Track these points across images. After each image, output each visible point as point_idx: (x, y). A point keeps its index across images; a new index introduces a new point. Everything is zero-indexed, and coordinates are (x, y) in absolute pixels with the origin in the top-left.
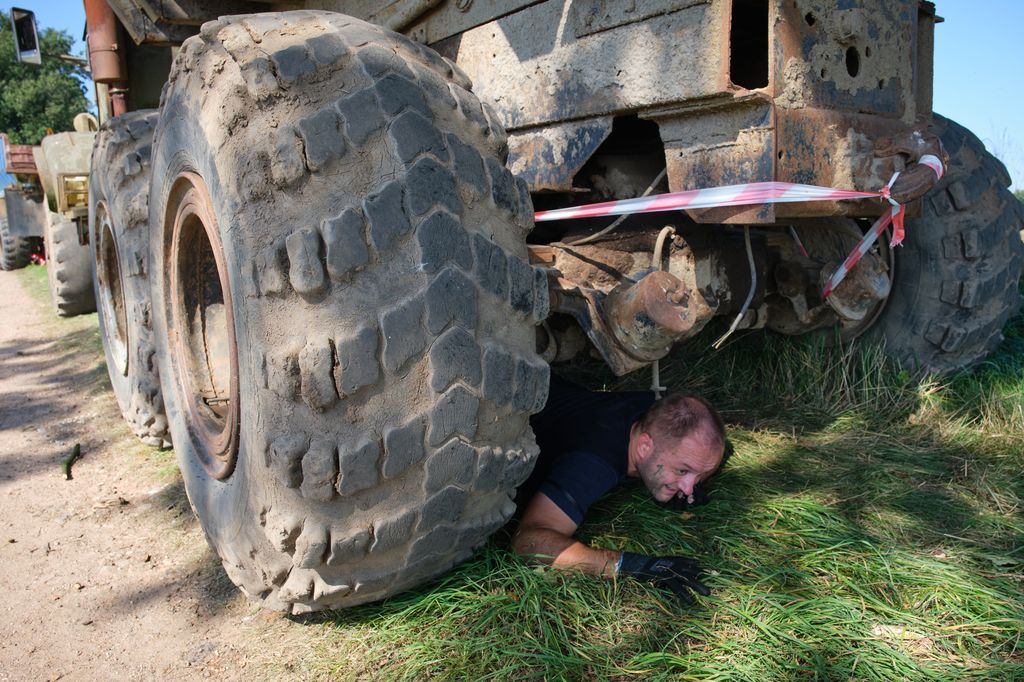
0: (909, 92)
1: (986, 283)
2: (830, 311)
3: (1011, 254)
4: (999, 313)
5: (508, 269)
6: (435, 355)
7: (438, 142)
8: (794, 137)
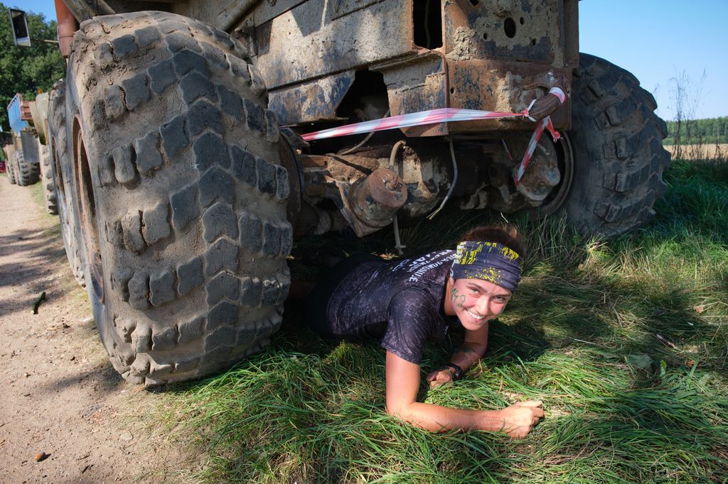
0: (557, 46)
1: (633, 175)
2: (521, 197)
3: (652, 155)
4: (645, 195)
5: (256, 167)
6: (206, 219)
7: (211, 90)
8: (463, 79)
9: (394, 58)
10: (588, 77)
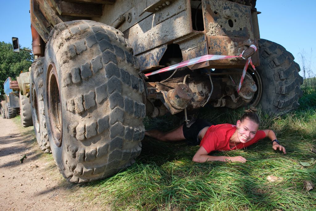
0: (251, 31)
1: (288, 86)
3: (295, 78)
4: (295, 95)
5: (131, 78)
6: (111, 98)
7: (111, 47)
8: (213, 43)
9: (184, 36)
10: (264, 47)
